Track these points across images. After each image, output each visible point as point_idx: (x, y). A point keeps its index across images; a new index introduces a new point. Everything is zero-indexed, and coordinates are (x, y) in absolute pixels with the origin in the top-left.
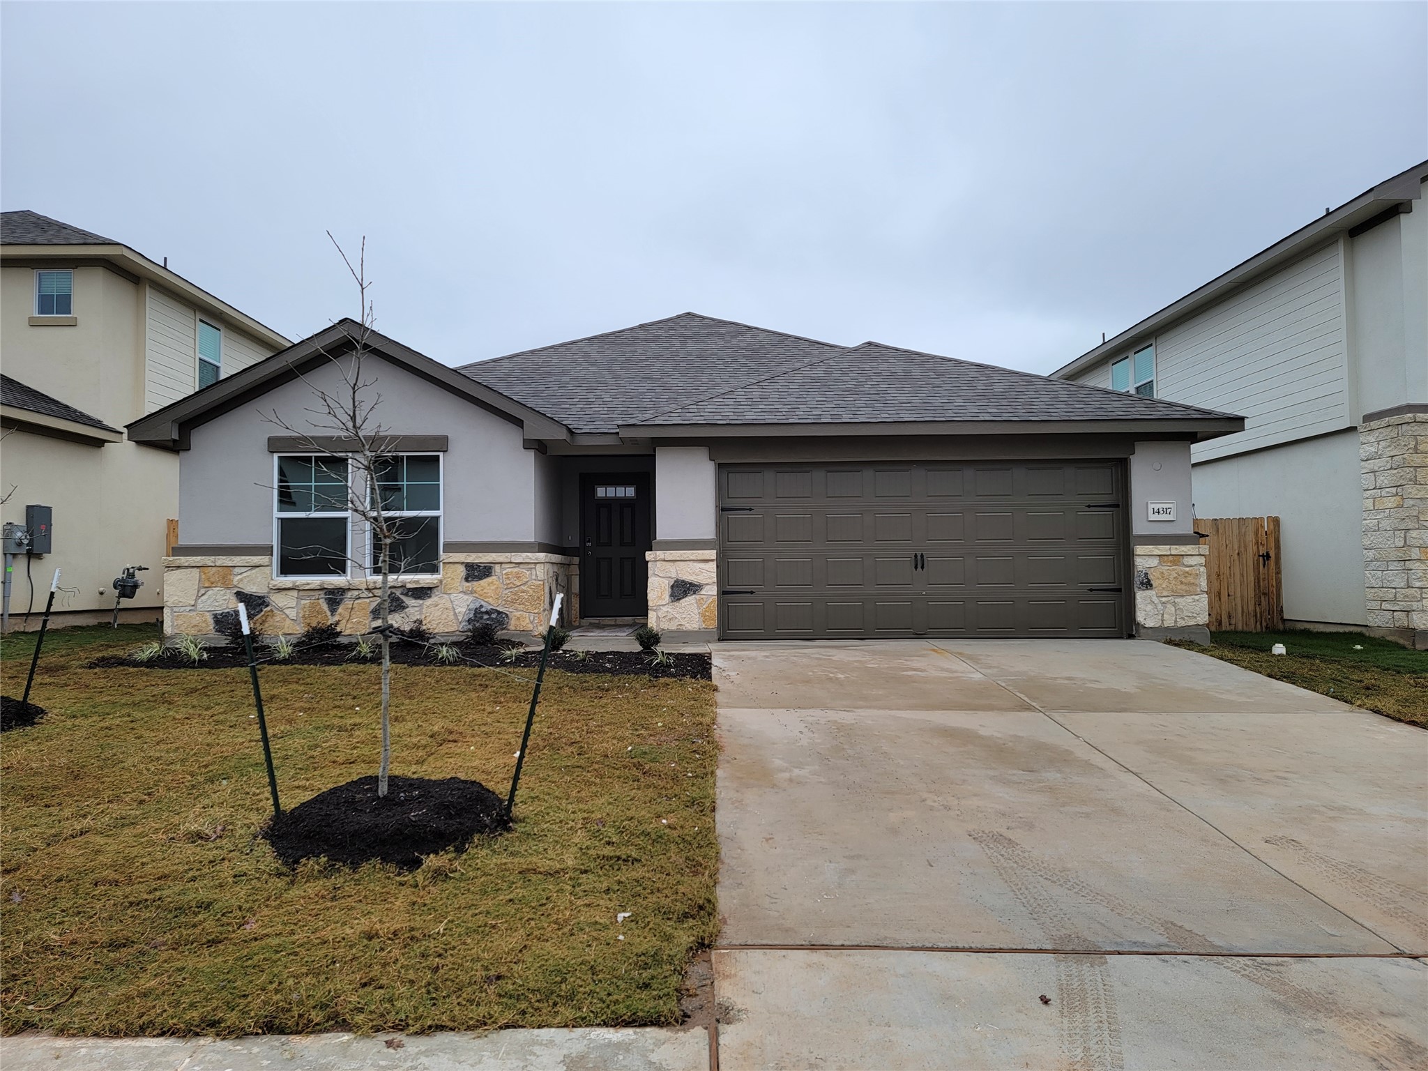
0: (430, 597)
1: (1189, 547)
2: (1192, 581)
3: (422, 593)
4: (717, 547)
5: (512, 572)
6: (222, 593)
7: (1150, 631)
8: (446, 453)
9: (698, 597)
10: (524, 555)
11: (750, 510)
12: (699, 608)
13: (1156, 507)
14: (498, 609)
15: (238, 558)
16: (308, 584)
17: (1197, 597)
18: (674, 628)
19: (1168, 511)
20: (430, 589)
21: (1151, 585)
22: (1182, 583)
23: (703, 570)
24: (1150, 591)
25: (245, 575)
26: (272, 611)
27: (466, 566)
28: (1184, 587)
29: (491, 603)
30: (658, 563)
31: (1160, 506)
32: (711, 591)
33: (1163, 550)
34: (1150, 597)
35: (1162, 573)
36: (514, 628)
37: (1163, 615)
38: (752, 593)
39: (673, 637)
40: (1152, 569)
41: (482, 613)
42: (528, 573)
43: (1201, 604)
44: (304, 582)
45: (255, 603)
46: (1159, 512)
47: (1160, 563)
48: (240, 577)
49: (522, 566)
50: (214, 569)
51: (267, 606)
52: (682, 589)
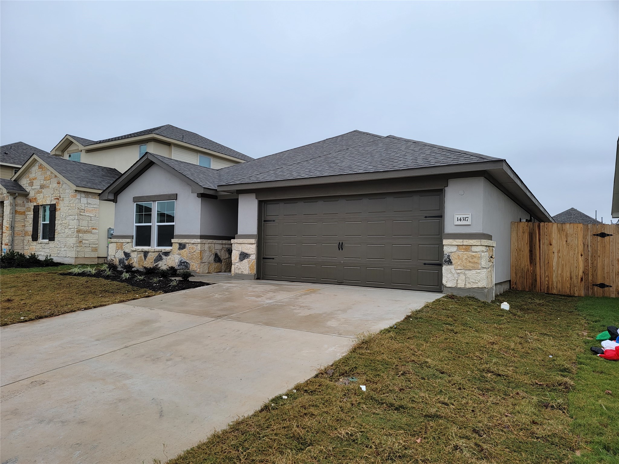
0: (169, 256)
1: (474, 240)
2: (476, 261)
3: (167, 254)
4: (257, 237)
5: (191, 247)
6: (121, 251)
7: (449, 289)
8: (177, 200)
9: (248, 260)
10: (194, 240)
11: (274, 221)
12: (249, 264)
13: (459, 217)
14: (187, 261)
15: (124, 240)
16: (139, 249)
17: (479, 271)
18: (240, 273)
19: (466, 219)
20: (169, 252)
21: (451, 263)
22: (470, 262)
23: (251, 248)
24: (451, 266)
25: (126, 245)
26: (131, 258)
27: (179, 244)
28: (471, 264)
29: (185, 259)
30: (236, 244)
31: (462, 216)
32: (253, 257)
33: (459, 242)
34: (450, 270)
35: (459, 255)
36: (191, 269)
37: (457, 280)
38: (273, 259)
39: (239, 277)
40: (453, 253)
41: (182, 262)
42: (196, 247)
43: (481, 275)
44: (138, 249)
45: (127, 255)
46: (461, 220)
47: (457, 250)
48: (125, 246)
49: (194, 244)
50: (119, 243)
51: (130, 257)
52: (244, 256)
